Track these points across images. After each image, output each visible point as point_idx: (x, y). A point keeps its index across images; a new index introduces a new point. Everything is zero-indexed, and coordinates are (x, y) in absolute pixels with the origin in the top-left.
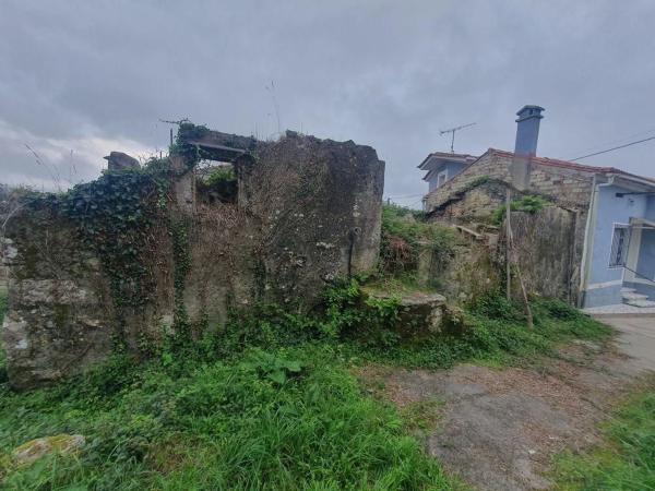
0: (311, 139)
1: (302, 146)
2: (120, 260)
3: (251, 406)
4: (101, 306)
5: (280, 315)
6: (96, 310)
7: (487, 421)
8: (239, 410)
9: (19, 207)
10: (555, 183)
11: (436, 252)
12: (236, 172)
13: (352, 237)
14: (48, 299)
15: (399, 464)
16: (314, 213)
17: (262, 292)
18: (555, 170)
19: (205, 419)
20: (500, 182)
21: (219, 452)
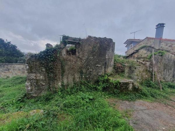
0: (95, 37)
1: (92, 39)
2: (49, 69)
3: (81, 107)
4: (45, 80)
5: (87, 84)
6: (44, 81)
7: (148, 117)
8: (78, 107)
9: (29, 57)
10: (169, 46)
11: (130, 67)
12: (76, 47)
13: (106, 63)
14: (35, 78)
15: (121, 127)
16: (95, 57)
17: (82, 78)
18: (169, 42)
19: (70, 109)
20: (150, 47)
21: (73, 118)
